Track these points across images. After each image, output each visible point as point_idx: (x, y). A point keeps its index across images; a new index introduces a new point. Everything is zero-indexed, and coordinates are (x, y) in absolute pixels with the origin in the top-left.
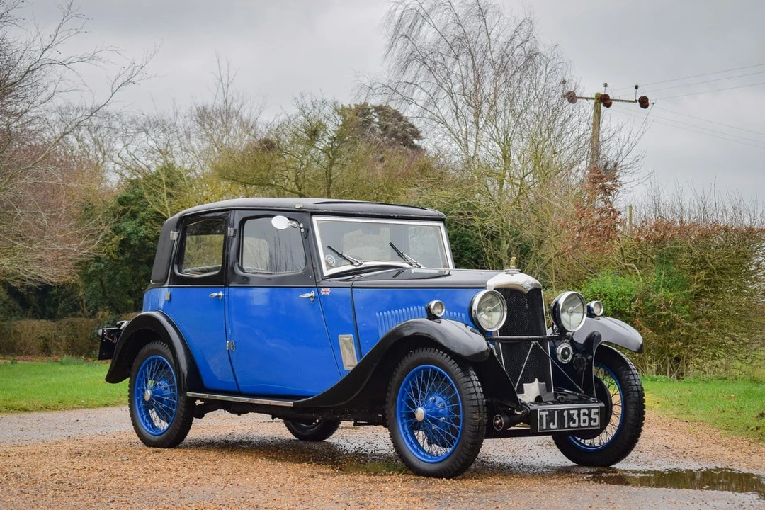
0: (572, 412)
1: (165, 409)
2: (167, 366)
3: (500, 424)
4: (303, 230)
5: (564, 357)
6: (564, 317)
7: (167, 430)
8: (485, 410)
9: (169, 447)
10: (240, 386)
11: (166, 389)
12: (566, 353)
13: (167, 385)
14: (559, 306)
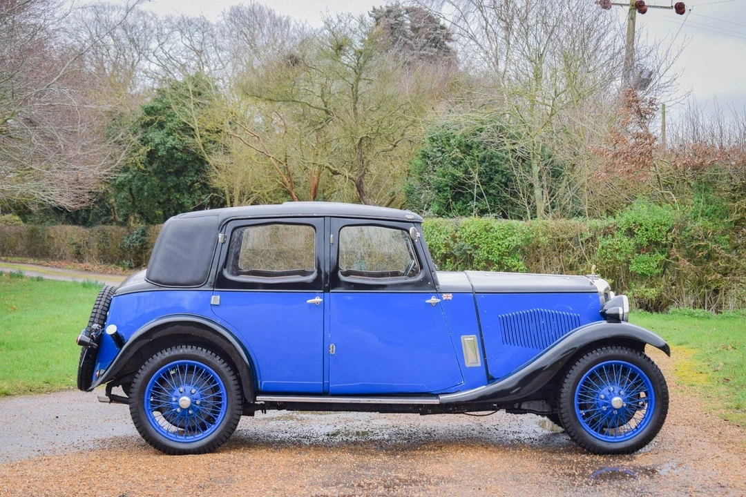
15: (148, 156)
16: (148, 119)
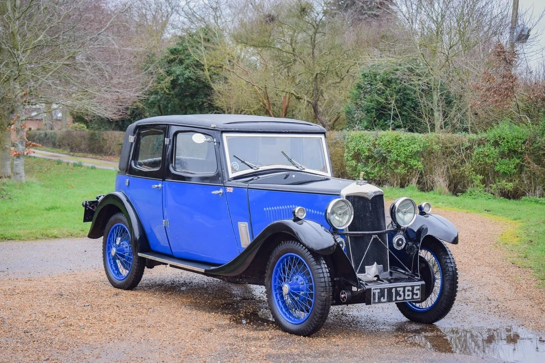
0: (398, 289)
1: (126, 262)
2: (127, 232)
3: (345, 297)
4: (215, 144)
5: (399, 245)
6: (399, 216)
7: (127, 276)
8: (331, 290)
9: (128, 289)
10: (173, 251)
11: (127, 247)
12: (400, 242)
13: (127, 245)
14: (395, 208)
15: (171, 84)
16: (172, 57)
